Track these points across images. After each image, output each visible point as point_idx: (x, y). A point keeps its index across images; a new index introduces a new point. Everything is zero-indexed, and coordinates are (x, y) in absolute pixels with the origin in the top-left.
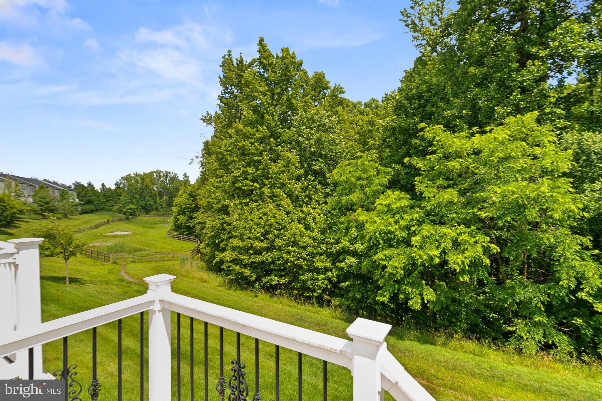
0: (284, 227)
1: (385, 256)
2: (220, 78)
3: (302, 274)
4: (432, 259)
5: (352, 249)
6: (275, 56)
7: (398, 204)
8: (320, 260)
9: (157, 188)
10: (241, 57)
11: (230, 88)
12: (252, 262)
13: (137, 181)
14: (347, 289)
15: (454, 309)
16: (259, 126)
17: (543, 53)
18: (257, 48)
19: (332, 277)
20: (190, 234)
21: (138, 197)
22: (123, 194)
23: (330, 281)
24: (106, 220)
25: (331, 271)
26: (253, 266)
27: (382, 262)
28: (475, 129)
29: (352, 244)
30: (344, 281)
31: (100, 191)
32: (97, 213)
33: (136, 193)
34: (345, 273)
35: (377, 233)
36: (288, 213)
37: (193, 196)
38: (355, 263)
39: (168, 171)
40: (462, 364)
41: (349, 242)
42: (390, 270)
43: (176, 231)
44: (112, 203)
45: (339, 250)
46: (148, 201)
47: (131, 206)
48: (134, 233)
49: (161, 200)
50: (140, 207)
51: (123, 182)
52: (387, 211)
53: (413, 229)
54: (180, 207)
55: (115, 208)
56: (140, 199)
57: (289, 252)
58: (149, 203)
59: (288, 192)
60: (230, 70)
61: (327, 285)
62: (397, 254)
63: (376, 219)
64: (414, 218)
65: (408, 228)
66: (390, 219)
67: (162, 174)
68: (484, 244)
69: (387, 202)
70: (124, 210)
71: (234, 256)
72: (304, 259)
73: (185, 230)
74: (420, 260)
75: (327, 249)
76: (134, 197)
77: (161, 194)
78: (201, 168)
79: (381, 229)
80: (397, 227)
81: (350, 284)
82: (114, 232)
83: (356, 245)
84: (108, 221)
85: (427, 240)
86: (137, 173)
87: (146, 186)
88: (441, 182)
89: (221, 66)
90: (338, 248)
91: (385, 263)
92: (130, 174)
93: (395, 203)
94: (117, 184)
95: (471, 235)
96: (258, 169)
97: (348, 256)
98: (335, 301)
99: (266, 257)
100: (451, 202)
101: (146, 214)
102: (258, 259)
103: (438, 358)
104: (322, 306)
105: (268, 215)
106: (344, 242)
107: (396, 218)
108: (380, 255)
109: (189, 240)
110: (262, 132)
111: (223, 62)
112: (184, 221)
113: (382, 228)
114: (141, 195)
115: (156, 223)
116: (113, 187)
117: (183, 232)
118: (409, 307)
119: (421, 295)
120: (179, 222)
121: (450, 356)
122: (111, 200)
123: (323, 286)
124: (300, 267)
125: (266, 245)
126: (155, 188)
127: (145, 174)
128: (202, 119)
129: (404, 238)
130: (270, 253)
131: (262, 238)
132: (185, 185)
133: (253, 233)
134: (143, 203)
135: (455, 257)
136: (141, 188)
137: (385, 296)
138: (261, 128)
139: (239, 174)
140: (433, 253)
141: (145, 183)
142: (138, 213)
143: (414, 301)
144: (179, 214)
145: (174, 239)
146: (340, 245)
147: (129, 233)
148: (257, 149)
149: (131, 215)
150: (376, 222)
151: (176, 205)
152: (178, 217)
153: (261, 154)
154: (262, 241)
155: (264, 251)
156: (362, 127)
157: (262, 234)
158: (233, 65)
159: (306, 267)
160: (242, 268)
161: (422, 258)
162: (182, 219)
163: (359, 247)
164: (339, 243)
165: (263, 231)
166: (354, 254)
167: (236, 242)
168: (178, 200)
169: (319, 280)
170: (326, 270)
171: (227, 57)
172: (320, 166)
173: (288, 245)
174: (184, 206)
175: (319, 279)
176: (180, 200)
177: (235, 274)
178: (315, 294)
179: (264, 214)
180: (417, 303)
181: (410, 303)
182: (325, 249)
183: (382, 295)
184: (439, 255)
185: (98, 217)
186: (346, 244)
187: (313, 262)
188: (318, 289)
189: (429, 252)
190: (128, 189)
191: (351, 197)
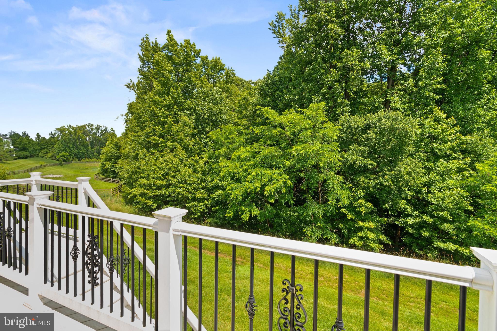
0: (178, 171)
2: (140, 55)
3: (189, 203)
4: (256, 189)
5: (221, 185)
6: (180, 45)
7: (244, 155)
8: (200, 193)
9: (89, 139)
10: (156, 41)
11: (147, 64)
12: (154, 195)
13: (70, 132)
14: (216, 212)
16: (166, 96)
17: (339, 65)
18: (167, 37)
19: (208, 204)
20: (116, 177)
21: (71, 146)
22: (57, 143)
23: (206, 207)
24: (39, 165)
25: (208, 200)
26: (155, 198)
29: (221, 182)
30: (215, 206)
31: (34, 140)
32: (31, 159)
33: (69, 143)
34: (216, 201)
36: (182, 160)
37: (118, 146)
39: (100, 124)
41: (219, 180)
43: (103, 175)
44: (46, 150)
45: (213, 186)
46: (81, 149)
47: (64, 154)
48: (66, 176)
49: (93, 149)
50: (73, 155)
51: (57, 132)
52: (238, 159)
53: (249, 171)
54: (107, 155)
55: (49, 155)
56: (73, 147)
57: (180, 188)
58: (81, 151)
59: (184, 145)
60: (147, 50)
61: (204, 209)
65: (246, 170)
67: (94, 127)
68: (285, 180)
69: (239, 154)
70: (58, 157)
71: (141, 191)
72: (190, 193)
73: (110, 174)
74: (249, 190)
75: (206, 185)
76: (67, 145)
77: (92, 144)
78: (126, 124)
80: (241, 170)
81: (219, 209)
82: (47, 175)
83: (223, 183)
84: (41, 166)
86: (70, 126)
87: (79, 137)
89: (140, 46)
92: (64, 126)
94: (51, 134)
95: (280, 174)
96: (164, 128)
97: (218, 190)
99: (165, 191)
101: (79, 161)
102: (158, 193)
105: (168, 162)
107: (242, 164)
109: (114, 181)
110: (168, 101)
111: (142, 43)
112: (110, 167)
114: (74, 144)
115: (87, 169)
116: (48, 137)
117: (109, 175)
118: (241, 219)
119: (250, 212)
120: (105, 167)
122: (45, 148)
123: (202, 210)
124: (188, 198)
125: (165, 183)
126: (88, 139)
127: (78, 127)
128: (126, 85)
130: (168, 189)
131: (163, 178)
132: (112, 137)
133: (156, 174)
134: (76, 151)
136: (74, 139)
137: (231, 213)
138: (167, 98)
139: (150, 131)
141: (78, 134)
142: (71, 160)
143: (245, 215)
144: (105, 161)
145: (101, 181)
146: (214, 182)
147: (61, 176)
148: (164, 113)
149: (64, 161)
151: (104, 154)
152: (105, 163)
153: (167, 117)
154: (163, 180)
155: (163, 187)
157: (163, 175)
158: (150, 46)
159: (191, 198)
160: (146, 199)
162: (108, 165)
165: (163, 173)
166: (222, 188)
167: (143, 181)
168: (105, 149)
169: (198, 206)
170: (204, 199)
171: (145, 39)
173: (180, 183)
174: (110, 154)
176: (107, 150)
177: (142, 205)
178: (196, 216)
179: (165, 161)
180: (246, 217)
181: (242, 217)
183: (229, 213)
184: (260, 186)
185: (32, 162)
186: (217, 182)
187: (196, 194)
188: (198, 213)
189: (255, 185)
190: (62, 138)
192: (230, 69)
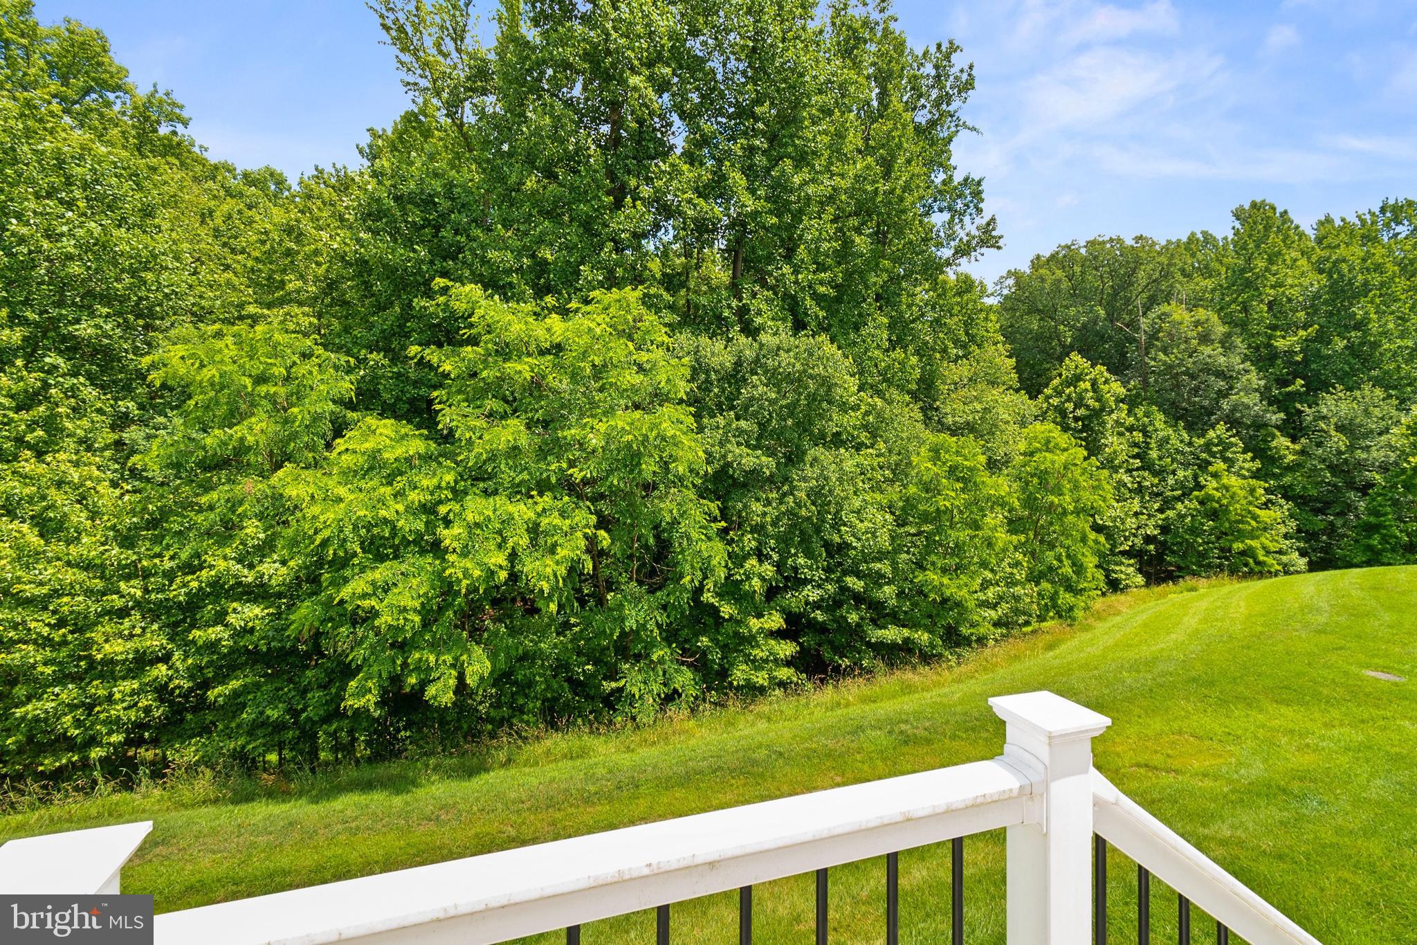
1: (373, 583)
3: (31, 698)
4: (491, 573)
5: (250, 579)
7: (400, 451)
14: (236, 703)
15: (525, 675)
19: (171, 679)
23: (162, 693)
27: (366, 603)
28: (549, 300)
29: (251, 566)
30: (222, 679)
34: (224, 657)
35: (348, 530)
38: (263, 618)
40: (563, 786)
41: (240, 561)
42: (389, 619)
45: (200, 589)
52: (371, 468)
53: (443, 510)
61: (147, 710)
62: (402, 574)
63: (342, 491)
64: (443, 484)
65: (428, 509)
66: (382, 490)
68: (587, 531)
69: (369, 445)
72: (41, 643)
74: (465, 583)
75: (146, 591)
79: (359, 518)
80: (400, 507)
81: (244, 686)
83: (262, 568)
85: (478, 532)
88: (491, 404)
90: (195, 584)
91: (373, 603)
93: (393, 447)
95: (563, 514)
97: (235, 605)
98: (188, 753)
100: (515, 448)
103: (513, 795)
104: (128, 785)
106: (222, 565)
107: (398, 486)
108: (358, 585)
113: (361, 513)
118: (427, 701)
121: (535, 782)
123: (135, 716)
129: (417, 532)
135: (538, 563)
137: (370, 691)
140: (493, 560)
143: (440, 684)
146: (204, 573)
150: (341, 500)
156: (264, 237)
159: (48, 670)
161: (471, 575)
163: (273, 571)
164: (201, 568)
166: (257, 593)
170: (142, 661)
172: (97, 326)
175: (118, 696)
178: (96, 753)
181: (431, 691)
182: (139, 593)
183: (360, 691)
184: (504, 563)
186: (228, 570)
187: (88, 645)
188: (110, 733)
189: (486, 560)
191: (238, 431)
192: (160, 94)
